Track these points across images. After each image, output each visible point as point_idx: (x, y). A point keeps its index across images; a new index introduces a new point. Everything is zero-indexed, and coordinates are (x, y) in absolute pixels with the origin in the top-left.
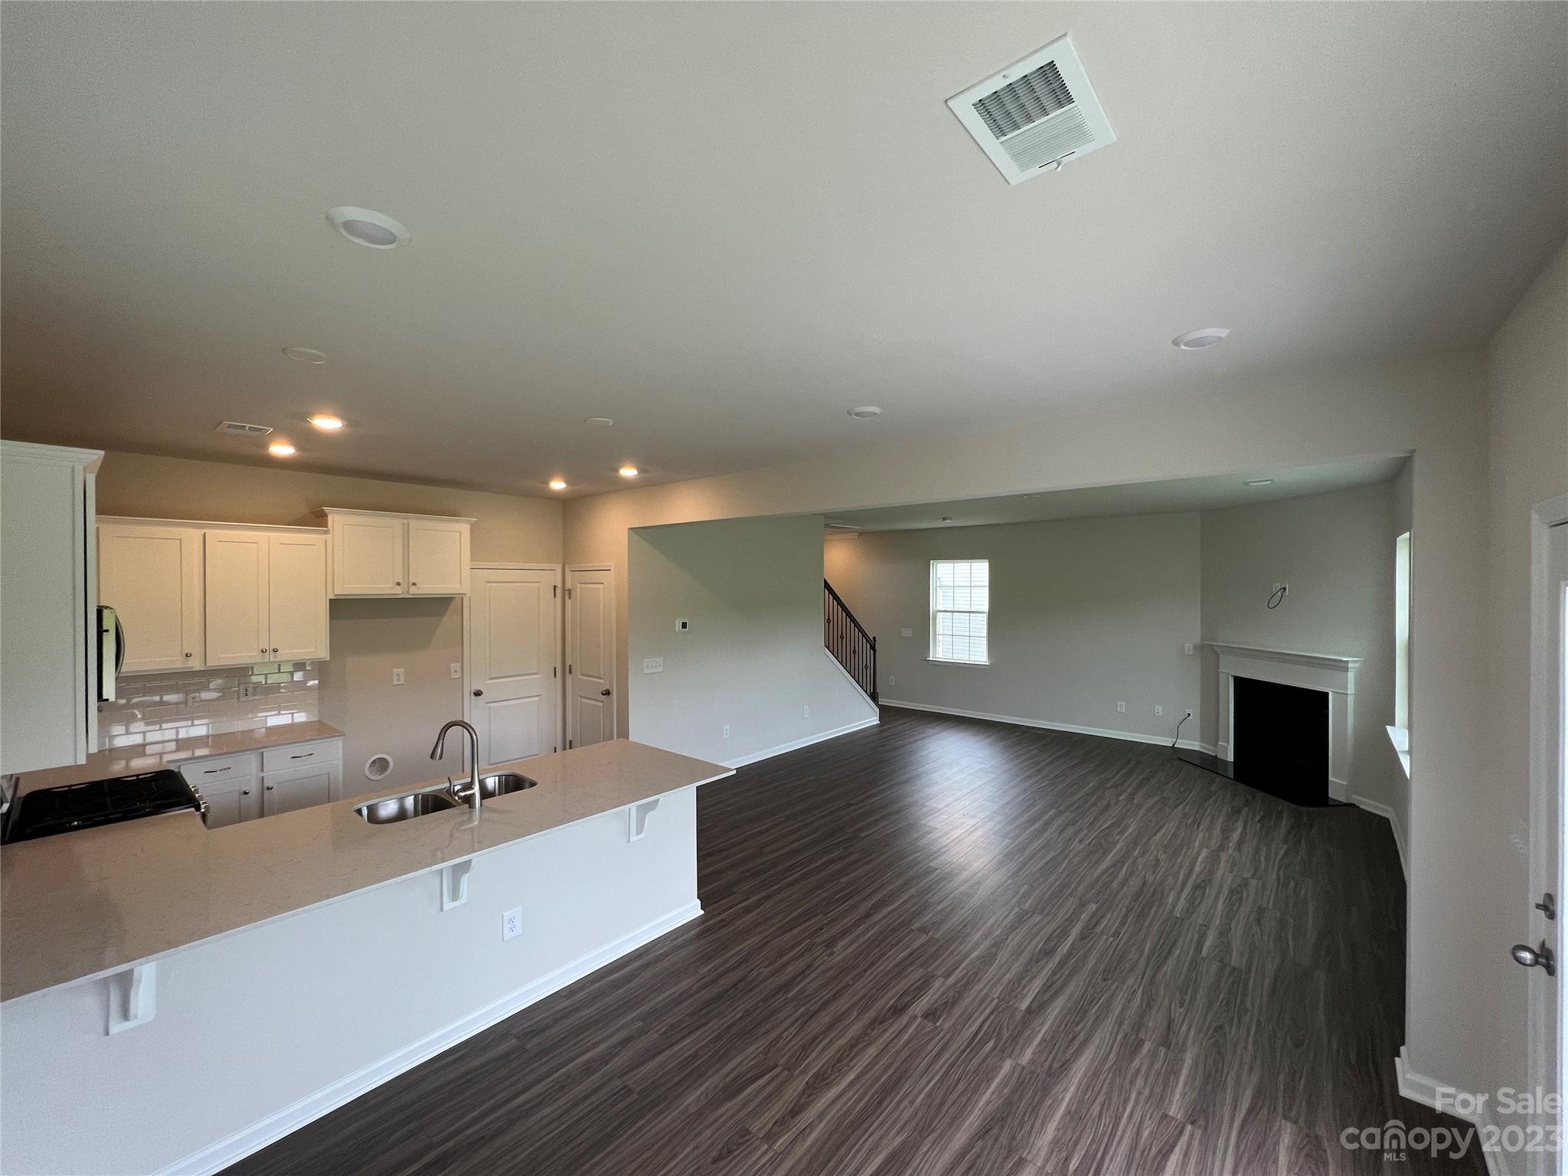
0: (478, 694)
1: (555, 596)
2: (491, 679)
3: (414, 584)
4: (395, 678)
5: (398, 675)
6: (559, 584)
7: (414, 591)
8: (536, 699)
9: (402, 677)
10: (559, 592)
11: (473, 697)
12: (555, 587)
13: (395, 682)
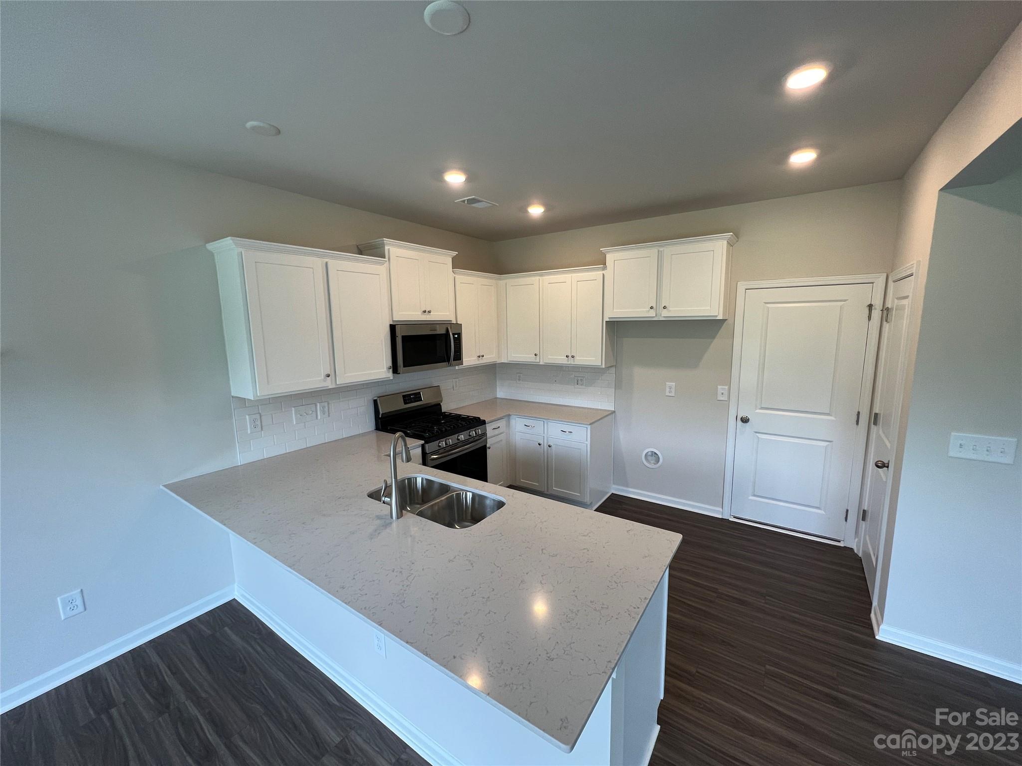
0: (745, 420)
1: (870, 318)
2: (762, 408)
3: (665, 308)
4: (668, 390)
5: (670, 388)
6: (878, 303)
7: (664, 315)
8: (825, 444)
9: (673, 390)
10: (876, 314)
11: (739, 422)
12: (870, 306)
13: (668, 394)
